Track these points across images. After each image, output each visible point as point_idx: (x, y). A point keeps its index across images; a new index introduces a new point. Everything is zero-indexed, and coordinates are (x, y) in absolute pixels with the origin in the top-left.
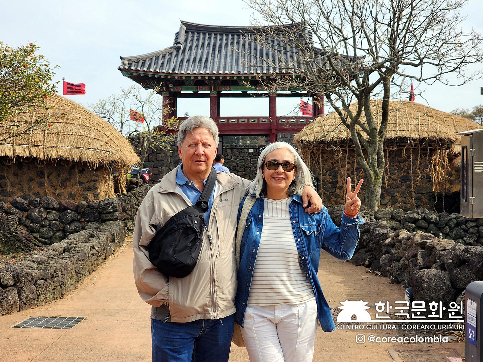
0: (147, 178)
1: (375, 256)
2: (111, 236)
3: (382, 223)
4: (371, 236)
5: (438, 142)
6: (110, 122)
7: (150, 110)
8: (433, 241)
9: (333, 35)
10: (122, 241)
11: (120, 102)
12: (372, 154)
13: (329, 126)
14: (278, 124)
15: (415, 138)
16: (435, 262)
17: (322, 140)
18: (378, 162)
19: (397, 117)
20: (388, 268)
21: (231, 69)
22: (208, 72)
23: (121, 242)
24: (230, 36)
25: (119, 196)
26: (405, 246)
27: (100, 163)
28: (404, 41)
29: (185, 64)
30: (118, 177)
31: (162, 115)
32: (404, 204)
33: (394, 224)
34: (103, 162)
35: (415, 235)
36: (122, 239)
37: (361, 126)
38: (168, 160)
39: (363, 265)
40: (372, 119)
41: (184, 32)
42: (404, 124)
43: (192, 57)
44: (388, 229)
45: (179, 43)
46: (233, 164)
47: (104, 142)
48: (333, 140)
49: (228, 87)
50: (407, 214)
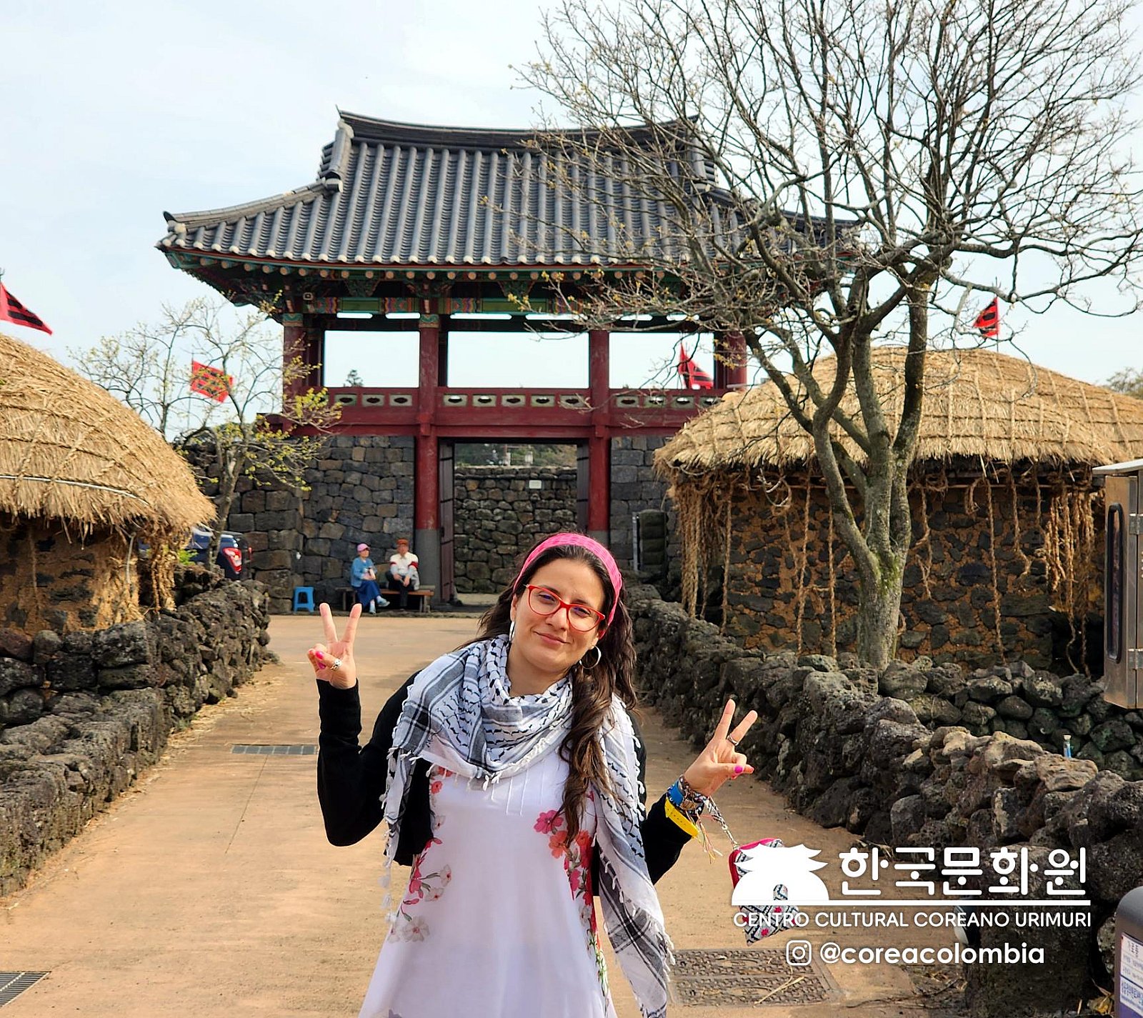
0: (237, 561)
1: (878, 801)
2: (128, 735)
3: (898, 705)
4: (867, 741)
5: (1065, 470)
6: (132, 402)
7: (244, 370)
8: (1036, 764)
9: (767, 166)
10: (159, 745)
11: (160, 346)
12: (875, 505)
13: (757, 423)
14: (613, 410)
15: (1000, 457)
16: (1042, 825)
17: (737, 462)
18: (891, 528)
19: (951, 397)
20: (912, 836)
21: (480, 251)
22: (414, 258)
23: (156, 751)
24: (479, 158)
25: (153, 616)
26: (960, 774)
27: (99, 521)
28: (969, 186)
29: (348, 234)
30: (152, 560)
31: (280, 381)
32: (968, 645)
33: (934, 706)
34: (108, 521)
35: (988, 744)
36: (159, 743)
37: (845, 424)
38: (297, 510)
39: (843, 825)
40: (877, 405)
41: (349, 144)
42: (971, 418)
43: (370, 215)
44: (914, 722)
45: (332, 175)
46: (485, 522)
47: (111, 464)
48: (766, 461)
49: (471, 301)
50: (974, 677)
